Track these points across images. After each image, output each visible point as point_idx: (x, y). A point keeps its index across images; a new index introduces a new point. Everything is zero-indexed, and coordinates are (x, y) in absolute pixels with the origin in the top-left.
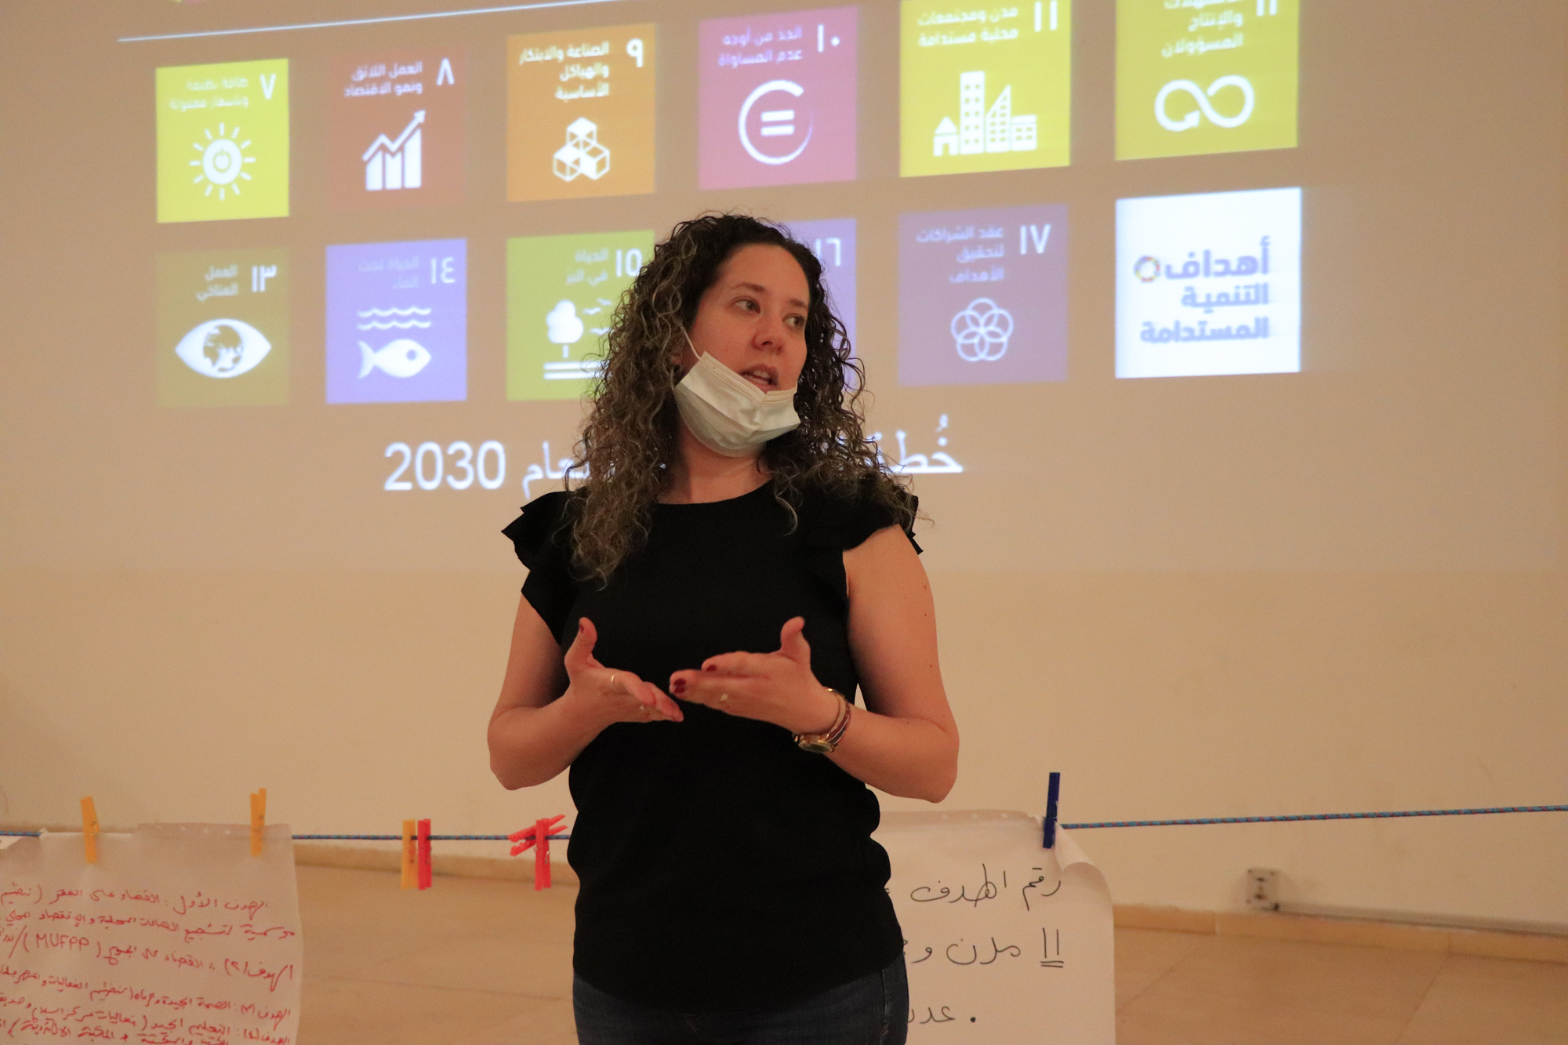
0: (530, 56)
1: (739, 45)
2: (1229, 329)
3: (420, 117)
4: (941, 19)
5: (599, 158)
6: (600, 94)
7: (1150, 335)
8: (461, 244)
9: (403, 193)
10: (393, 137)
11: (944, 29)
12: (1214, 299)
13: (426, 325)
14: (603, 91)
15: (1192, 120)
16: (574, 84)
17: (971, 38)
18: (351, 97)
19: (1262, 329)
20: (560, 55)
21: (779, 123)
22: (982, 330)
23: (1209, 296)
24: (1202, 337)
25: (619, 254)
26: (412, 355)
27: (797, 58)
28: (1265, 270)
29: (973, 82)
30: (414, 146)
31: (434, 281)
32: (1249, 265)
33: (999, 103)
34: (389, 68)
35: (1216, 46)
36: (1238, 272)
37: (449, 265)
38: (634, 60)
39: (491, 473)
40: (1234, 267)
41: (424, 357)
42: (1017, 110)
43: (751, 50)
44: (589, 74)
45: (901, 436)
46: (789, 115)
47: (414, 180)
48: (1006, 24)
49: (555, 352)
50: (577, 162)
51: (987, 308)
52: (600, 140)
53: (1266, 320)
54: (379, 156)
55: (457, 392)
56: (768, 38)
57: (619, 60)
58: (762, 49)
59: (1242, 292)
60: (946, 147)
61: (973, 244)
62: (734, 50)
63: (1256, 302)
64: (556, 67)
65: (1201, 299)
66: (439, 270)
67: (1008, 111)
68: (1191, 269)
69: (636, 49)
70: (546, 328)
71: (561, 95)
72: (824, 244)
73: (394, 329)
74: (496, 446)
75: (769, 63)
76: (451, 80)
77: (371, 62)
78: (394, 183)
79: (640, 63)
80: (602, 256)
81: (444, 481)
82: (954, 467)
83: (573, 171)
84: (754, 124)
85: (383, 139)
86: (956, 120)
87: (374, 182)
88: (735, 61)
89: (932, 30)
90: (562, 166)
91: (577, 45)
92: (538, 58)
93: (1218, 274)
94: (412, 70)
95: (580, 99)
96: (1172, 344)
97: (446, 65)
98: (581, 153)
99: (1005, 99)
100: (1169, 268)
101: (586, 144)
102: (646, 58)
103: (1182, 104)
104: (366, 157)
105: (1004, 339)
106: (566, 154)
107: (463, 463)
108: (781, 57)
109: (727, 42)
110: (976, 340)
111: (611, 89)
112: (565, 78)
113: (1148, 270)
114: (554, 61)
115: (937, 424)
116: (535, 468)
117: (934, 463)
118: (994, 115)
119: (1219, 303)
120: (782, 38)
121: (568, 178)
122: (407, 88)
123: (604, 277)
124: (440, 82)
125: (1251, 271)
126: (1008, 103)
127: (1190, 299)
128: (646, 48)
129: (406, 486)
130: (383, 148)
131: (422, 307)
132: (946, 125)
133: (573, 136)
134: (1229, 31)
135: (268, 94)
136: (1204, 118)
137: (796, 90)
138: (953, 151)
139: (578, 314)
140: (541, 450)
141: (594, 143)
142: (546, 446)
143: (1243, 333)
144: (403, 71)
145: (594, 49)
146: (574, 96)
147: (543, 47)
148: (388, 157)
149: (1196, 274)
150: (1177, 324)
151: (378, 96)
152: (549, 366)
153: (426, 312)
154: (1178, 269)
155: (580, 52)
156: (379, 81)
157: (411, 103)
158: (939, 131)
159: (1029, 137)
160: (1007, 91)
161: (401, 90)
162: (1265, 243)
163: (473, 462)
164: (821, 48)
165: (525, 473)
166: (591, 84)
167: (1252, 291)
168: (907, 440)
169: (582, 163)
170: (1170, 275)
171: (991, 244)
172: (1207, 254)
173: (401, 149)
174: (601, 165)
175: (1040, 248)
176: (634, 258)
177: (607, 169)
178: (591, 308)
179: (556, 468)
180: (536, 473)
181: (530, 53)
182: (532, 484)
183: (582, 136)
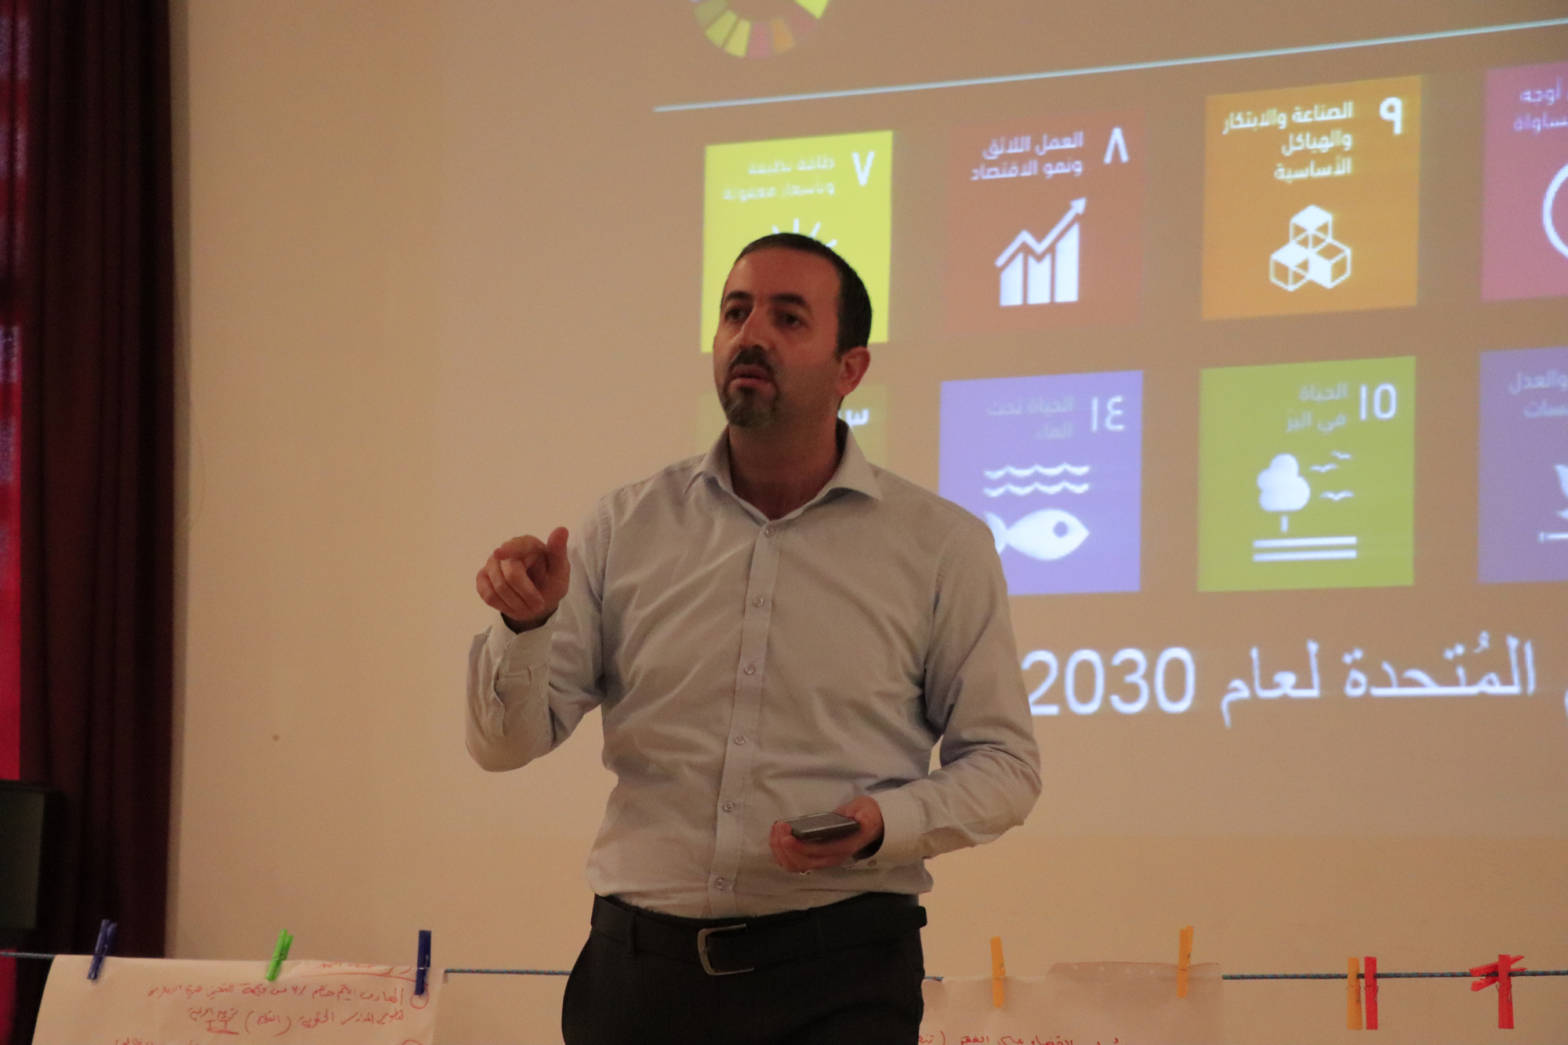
0: (1239, 122)
1: (1544, 102)
3: (1079, 206)
5: (1338, 258)
6: (1339, 172)
8: (1135, 377)
9: (1054, 308)
10: (1040, 237)
13: (1081, 489)
14: (1345, 168)
16: (1301, 159)
18: (980, 181)
20: (1282, 121)
25: (1364, 390)
26: (1061, 530)
30: (1070, 248)
31: (1095, 427)
34: (1037, 141)
37: (1116, 406)
38: (1390, 124)
39: (1176, 693)
41: (1078, 534)
43: (1562, 109)
44: (1325, 145)
47: (1068, 292)
49: (1270, 523)
50: (1305, 265)
52: (1336, 237)
54: (1019, 259)
55: (1127, 579)
57: (1368, 126)
62: (1536, 110)
64: (1277, 137)
66: (1103, 412)
69: (1393, 111)
70: (1258, 492)
71: (1282, 174)
73: (1036, 494)
74: (1181, 653)
76: (1124, 157)
77: (1010, 133)
78: (1039, 296)
79: (1398, 129)
80: (1338, 393)
81: (1106, 701)
83: (1298, 277)
84: (1564, 210)
85: (1025, 237)
87: (1011, 295)
88: (1537, 125)
90: (1282, 271)
91: (1307, 106)
92: (1250, 125)
94: (1068, 144)
95: (1310, 180)
97: (1117, 135)
98: (1311, 253)
101: (1317, 241)
102: (1406, 121)
104: (1001, 261)
106: (1289, 255)
107: (1136, 678)
109: (1528, 97)
111: (1355, 164)
112: (1288, 151)
114: (1274, 129)
116: (1237, 683)
121: (1291, 288)
122: (1062, 169)
123: (1341, 421)
124: (1108, 159)
128: (1407, 109)
129: (1053, 710)
130: (1026, 249)
131: (1076, 463)
133: (1299, 230)
135: (863, 178)
139: (1304, 472)
140: (1250, 660)
141: (1329, 239)
142: (1254, 653)
144: (1054, 146)
145: (1330, 111)
146: (1301, 175)
147: (1259, 110)
148: (1032, 261)
151: (1019, 179)
152: (1258, 544)
153: (1082, 471)
155: (1311, 116)
156: (1021, 159)
157: (1067, 188)
161: (1050, 171)
163: (1149, 676)
165: (1226, 690)
166: (1326, 159)
169: (1312, 266)
173: (1052, 250)
174: (1339, 269)
176: (1385, 395)
177: (1348, 274)
178: (1323, 464)
179: (1269, 684)
180: (1240, 690)
181: (1239, 118)
182: (1235, 706)
183: (1311, 230)
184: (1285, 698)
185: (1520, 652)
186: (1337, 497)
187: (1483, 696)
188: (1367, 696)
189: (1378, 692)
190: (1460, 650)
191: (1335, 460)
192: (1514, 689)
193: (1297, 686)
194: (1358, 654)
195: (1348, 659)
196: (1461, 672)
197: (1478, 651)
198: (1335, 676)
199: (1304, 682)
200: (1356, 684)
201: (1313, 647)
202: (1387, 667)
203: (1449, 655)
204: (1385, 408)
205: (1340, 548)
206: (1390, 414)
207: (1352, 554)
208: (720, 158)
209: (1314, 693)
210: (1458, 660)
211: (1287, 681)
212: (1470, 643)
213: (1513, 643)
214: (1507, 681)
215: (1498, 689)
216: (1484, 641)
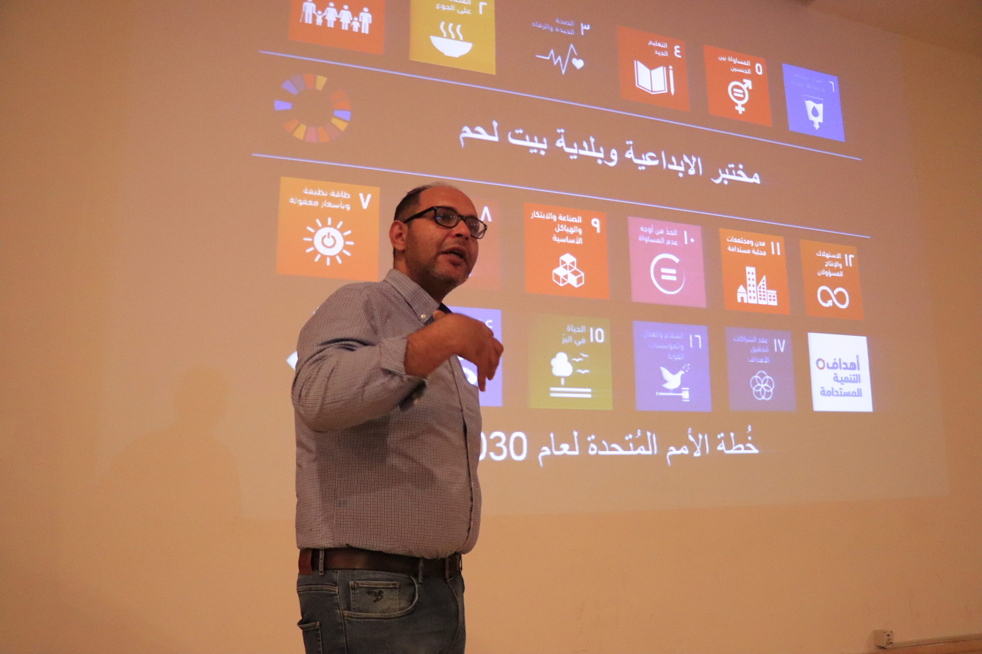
0: (537, 215)
1: (648, 232)
2: (849, 392)
4: (736, 241)
5: (579, 276)
6: (578, 243)
7: (823, 393)
8: (498, 313)
11: (738, 245)
12: (844, 379)
14: (579, 241)
15: (829, 304)
16: (562, 235)
17: (748, 252)
19: (859, 393)
20: (555, 218)
21: (669, 274)
22: (762, 386)
23: (842, 378)
24: (841, 395)
25: (591, 330)
27: (676, 244)
28: (859, 369)
29: (751, 271)
32: (854, 366)
33: (761, 283)
35: (834, 275)
36: (850, 369)
38: (595, 229)
39: (519, 451)
40: (849, 366)
42: (769, 287)
43: (653, 236)
44: (572, 231)
45: (732, 435)
46: (674, 271)
48: (761, 249)
49: (556, 381)
50: (566, 276)
51: (762, 376)
52: (578, 267)
53: (860, 389)
55: (497, 401)
56: (662, 232)
57: (586, 226)
58: (659, 237)
59: (852, 377)
60: (742, 298)
61: (757, 345)
62: (646, 235)
63: (857, 382)
64: (553, 225)
65: (839, 379)
67: (765, 287)
68: (835, 366)
69: (596, 223)
70: (550, 367)
71: (555, 239)
72: (693, 337)
74: (521, 435)
75: (662, 244)
76: (490, 219)
79: (598, 231)
80: (582, 330)
81: (487, 454)
82: (755, 451)
83: (564, 281)
84: (658, 274)
86: (745, 287)
88: (647, 240)
89: (733, 244)
90: (557, 277)
91: (564, 214)
92: (542, 217)
93: (844, 369)
95: (566, 243)
96: (831, 397)
97: (486, 210)
98: (568, 272)
99: (764, 281)
100: (828, 364)
101: (571, 268)
102: (602, 229)
103: (826, 296)
105: (771, 390)
106: (560, 271)
107: (501, 445)
108: (668, 243)
109: (642, 229)
110: (760, 390)
111: (583, 241)
112: (558, 230)
113: (821, 364)
114: (551, 220)
115: (748, 430)
116: (545, 448)
117: (747, 448)
118: (760, 288)
119: (845, 381)
120: (668, 234)
121: (561, 285)
123: (583, 341)
125: (854, 369)
126: (765, 283)
127: (836, 379)
128: (601, 224)
132: (741, 289)
133: (563, 263)
134: (837, 270)
135: (365, 205)
136: (833, 303)
137: (677, 260)
138: (745, 301)
139: (570, 361)
140: (550, 438)
141: (575, 268)
142: (552, 435)
143: (854, 395)
145: (573, 218)
146: (563, 241)
147: (545, 213)
149: (836, 368)
150: (833, 389)
152: (552, 389)
154: (831, 365)
155: (566, 219)
158: (739, 291)
159: (774, 300)
160: (764, 278)
162: (857, 357)
163: (507, 444)
164: (686, 243)
165: (540, 451)
166: (572, 236)
167: (855, 377)
168: (734, 437)
169: (569, 277)
170: (829, 368)
171: (763, 345)
172: (840, 360)
174: (579, 281)
175: (782, 350)
176: (599, 333)
177: (583, 283)
178: (577, 358)
179: (558, 449)
180: (546, 451)
181: (537, 213)
182: (544, 458)
183: (568, 264)
184: (565, 455)
185: (651, 437)
186: (583, 372)
187: (639, 455)
188: (597, 454)
189: (601, 453)
190: (631, 436)
191: (581, 357)
192: (650, 452)
193: (569, 450)
194: (593, 437)
195: (589, 439)
196: (631, 445)
197: (637, 437)
198: (584, 446)
199: (572, 448)
200: (593, 449)
201: (575, 434)
202: (604, 443)
203: (627, 438)
204: (600, 338)
205: (585, 393)
206: (602, 341)
207: (589, 396)
208: (287, 182)
209: (576, 453)
210: (630, 440)
211: (565, 447)
212: (635, 434)
213: (649, 434)
214: (647, 449)
215: (644, 452)
216: (639, 433)
